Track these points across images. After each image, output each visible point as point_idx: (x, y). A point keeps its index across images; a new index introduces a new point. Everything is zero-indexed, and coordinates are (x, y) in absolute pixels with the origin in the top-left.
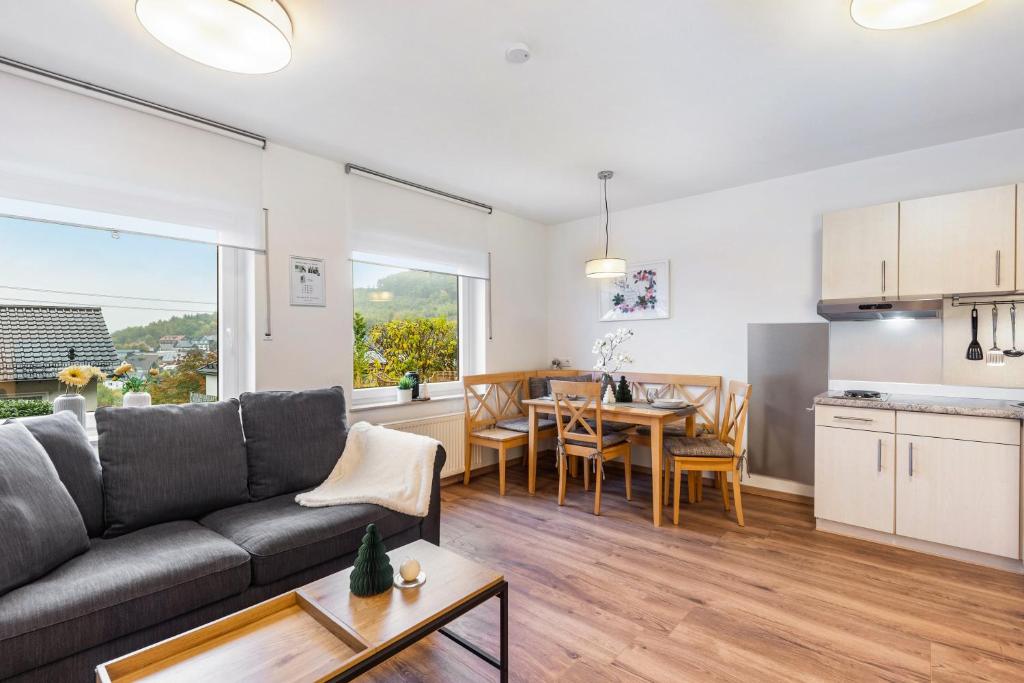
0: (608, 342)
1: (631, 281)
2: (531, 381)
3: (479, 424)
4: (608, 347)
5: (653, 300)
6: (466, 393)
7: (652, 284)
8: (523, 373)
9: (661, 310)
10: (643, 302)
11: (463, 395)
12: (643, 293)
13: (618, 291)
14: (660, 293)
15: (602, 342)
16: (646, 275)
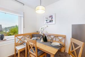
0: (43, 28)
1: (48, 18)
2: (32, 35)
3: (19, 44)
4: (43, 29)
5: (52, 21)
6: (15, 38)
7: (52, 18)
8: (31, 33)
9: (54, 22)
10: (50, 21)
11: (14, 38)
12: (50, 20)
13: (46, 19)
14: (54, 19)
15: (41, 28)
16: (51, 17)
